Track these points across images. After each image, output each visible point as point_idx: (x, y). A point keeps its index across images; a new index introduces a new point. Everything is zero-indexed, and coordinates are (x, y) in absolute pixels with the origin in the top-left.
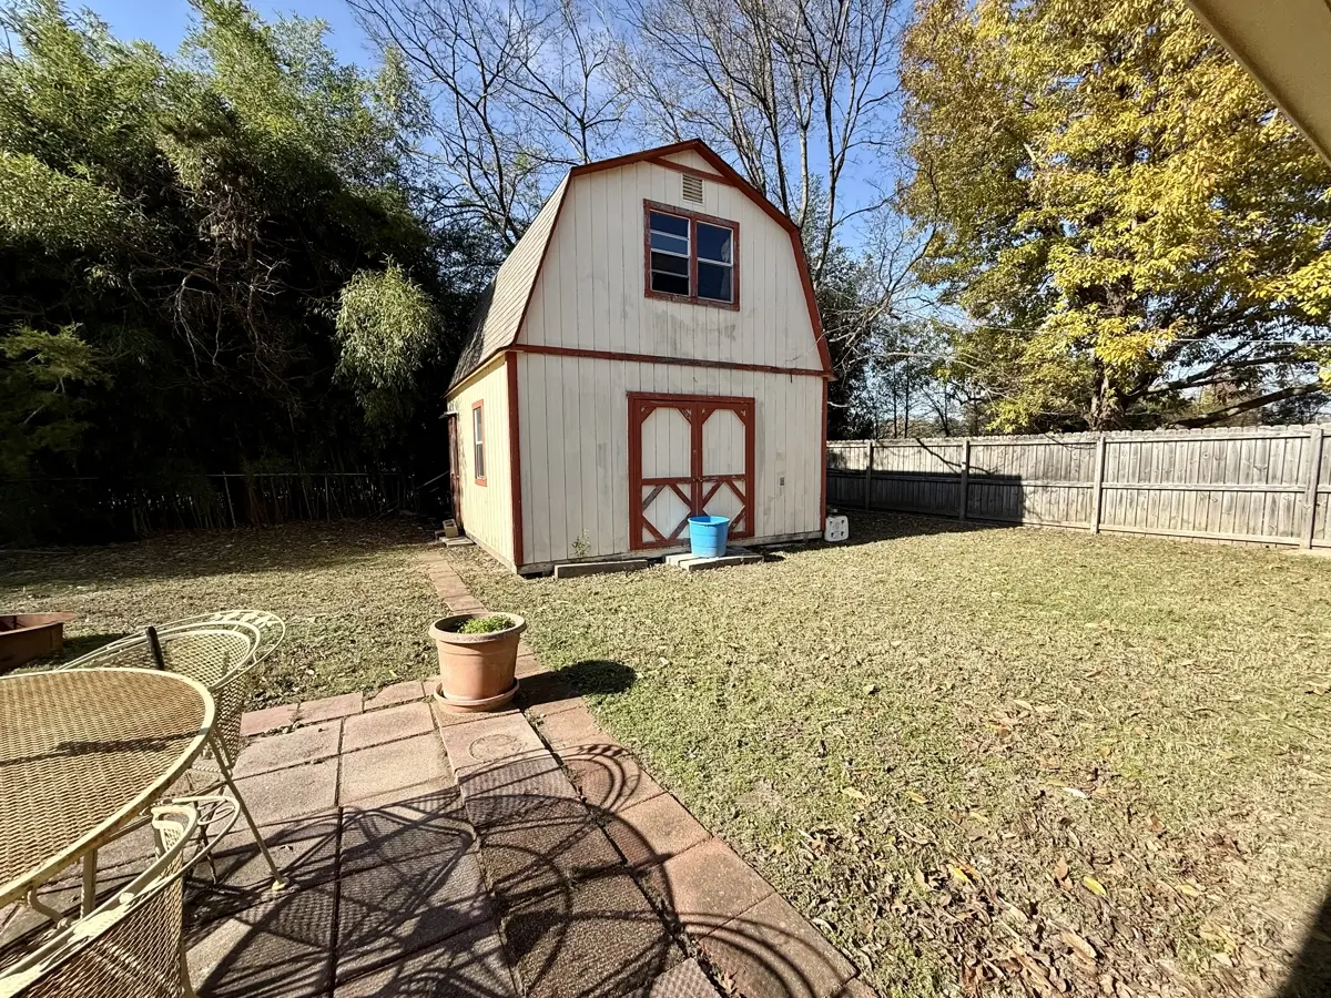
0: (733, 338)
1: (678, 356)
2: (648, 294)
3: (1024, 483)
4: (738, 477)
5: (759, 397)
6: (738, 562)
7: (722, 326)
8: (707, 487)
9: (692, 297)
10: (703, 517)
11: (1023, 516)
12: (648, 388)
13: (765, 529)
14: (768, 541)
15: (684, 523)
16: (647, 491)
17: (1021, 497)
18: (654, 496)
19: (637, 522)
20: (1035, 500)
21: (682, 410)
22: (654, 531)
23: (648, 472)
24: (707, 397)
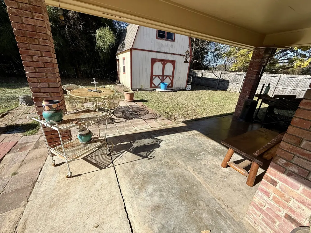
0: (172, 48)
1: (161, 51)
2: (157, 38)
3: (229, 82)
4: (171, 76)
5: (177, 61)
6: (168, 91)
7: (171, 45)
8: (165, 77)
9: (165, 39)
10: (164, 83)
11: (227, 89)
12: (155, 58)
13: (175, 86)
14: (175, 88)
15: (160, 84)
16: (154, 77)
17: (228, 85)
18: (155, 78)
19: (151, 83)
20: (230, 86)
21: (161, 62)
22: (154, 85)
23: (154, 74)
24: (166, 60)
